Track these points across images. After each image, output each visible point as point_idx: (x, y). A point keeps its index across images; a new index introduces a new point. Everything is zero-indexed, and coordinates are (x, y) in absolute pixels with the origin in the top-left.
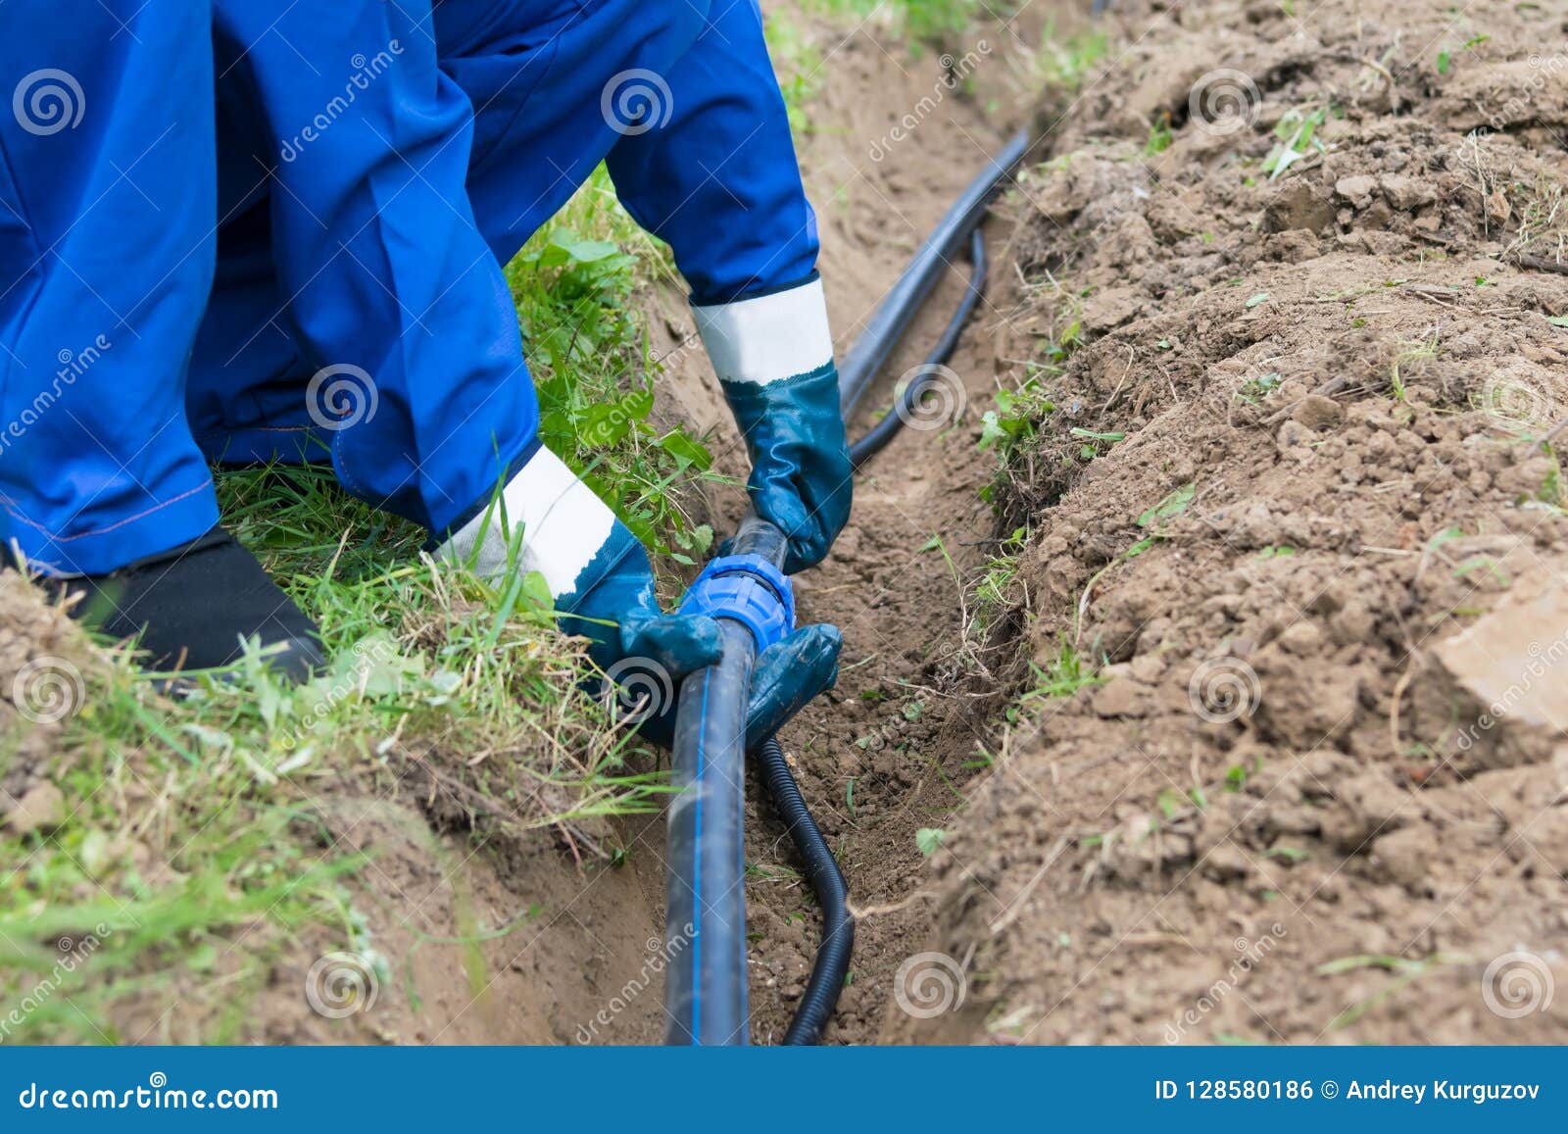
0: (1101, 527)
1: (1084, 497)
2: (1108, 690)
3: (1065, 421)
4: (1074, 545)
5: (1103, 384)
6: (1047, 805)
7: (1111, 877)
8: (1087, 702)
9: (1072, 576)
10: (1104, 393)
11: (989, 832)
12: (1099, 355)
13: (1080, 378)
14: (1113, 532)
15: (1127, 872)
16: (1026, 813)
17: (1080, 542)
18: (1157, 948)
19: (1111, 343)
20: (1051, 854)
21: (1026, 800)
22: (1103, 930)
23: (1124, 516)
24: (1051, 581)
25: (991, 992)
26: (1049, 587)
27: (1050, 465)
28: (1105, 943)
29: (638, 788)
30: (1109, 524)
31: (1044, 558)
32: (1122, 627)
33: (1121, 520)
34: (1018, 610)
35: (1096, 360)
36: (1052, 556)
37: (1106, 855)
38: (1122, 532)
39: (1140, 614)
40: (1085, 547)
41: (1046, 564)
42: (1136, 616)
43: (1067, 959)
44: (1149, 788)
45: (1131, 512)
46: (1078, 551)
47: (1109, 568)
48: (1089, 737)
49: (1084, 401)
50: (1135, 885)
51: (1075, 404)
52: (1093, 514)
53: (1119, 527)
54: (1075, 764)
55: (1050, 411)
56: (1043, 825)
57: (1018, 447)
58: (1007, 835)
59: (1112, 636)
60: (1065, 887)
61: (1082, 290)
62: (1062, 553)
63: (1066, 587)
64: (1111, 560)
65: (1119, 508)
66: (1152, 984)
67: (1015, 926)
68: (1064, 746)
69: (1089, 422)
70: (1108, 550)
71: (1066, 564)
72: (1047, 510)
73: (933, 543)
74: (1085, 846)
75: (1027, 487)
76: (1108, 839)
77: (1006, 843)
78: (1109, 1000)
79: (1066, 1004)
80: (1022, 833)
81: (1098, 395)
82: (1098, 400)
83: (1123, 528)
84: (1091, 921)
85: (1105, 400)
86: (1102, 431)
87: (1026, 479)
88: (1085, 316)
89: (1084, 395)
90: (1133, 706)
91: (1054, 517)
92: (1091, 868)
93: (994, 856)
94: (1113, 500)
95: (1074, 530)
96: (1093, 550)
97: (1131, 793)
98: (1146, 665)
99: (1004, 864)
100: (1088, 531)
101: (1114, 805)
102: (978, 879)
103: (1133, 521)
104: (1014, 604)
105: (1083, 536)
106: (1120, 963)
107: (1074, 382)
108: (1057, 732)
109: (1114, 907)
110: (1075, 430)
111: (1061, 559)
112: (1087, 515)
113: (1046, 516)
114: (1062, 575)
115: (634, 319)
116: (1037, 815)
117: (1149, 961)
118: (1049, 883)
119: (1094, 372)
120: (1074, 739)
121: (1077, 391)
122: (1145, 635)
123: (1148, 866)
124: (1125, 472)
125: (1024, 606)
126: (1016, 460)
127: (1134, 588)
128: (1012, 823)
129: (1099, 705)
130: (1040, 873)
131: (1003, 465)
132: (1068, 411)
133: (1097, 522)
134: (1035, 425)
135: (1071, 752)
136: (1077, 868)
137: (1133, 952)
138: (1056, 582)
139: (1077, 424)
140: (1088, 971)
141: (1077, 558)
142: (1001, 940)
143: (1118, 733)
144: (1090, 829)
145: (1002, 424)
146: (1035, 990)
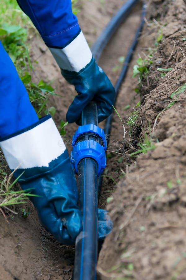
0: (160, 99)
1: (156, 90)
2: (156, 151)
3: (157, 66)
4: (152, 106)
5: (167, 53)
6: (136, 188)
7: (155, 208)
8: (150, 155)
9: (153, 115)
10: (168, 56)
11: (120, 198)
12: (165, 45)
13: (160, 52)
14: (163, 100)
15: (159, 206)
16: (130, 191)
17: (154, 104)
18: (168, 228)
19: (169, 41)
20: (137, 202)
21: (130, 187)
22: (153, 225)
23: (167, 95)
24: (147, 117)
25: (123, 246)
26: (146, 119)
27: (153, 80)
28: (153, 229)
29: (22, 194)
30: (162, 98)
31: (144, 110)
32: (161, 130)
33: (166, 97)
34: (139, 127)
35: (164, 46)
36: (146, 110)
37: (152, 202)
38: (166, 100)
39: (167, 126)
40: (156, 106)
41: (145, 112)
42: (166, 127)
43: (143, 235)
44: (164, 180)
45: (168, 94)
46: (154, 107)
47: (162, 112)
48: (149, 166)
49: (161, 59)
50: (161, 210)
51: (159, 61)
52: (158, 95)
53: (165, 99)
54: (144, 175)
55: (152, 63)
56: (135, 194)
57: (143, 75)
58: (125, 198)
59: (159, 133)
60: (142, 212)
61: (164, 24)
62: (150, 109)
63: (151, 119)
64: (163, 109)
65: (165, 93)
66: (166, 240)
67: (129, 225)
68: (142, 169)
69: (164, 65)
70: (162, 106)
71: (151, 112)
72: (146, 95)
73: (128, 106)
74: (147, 199)
75: (147, 88)
76: (153, 197)
77: (125, 201)
78: (153, 245)
79: (143, 248)
80: (129, 197)
81: (166, 57)
82: (166, 58)
83: (166, 99)
84: (149, 222)
85: (168, 58)
86: (167, 68)
87: (146, 85)
88: (164, 32)
89: (162, 57)
90: (162, 155)
91: (148, 97)
92: (149, 206)
93: (122, 205)
94: (163, 91)
95: (152, 101)
96: (158, 107)
97: (160, 181)
98: (167, 142)
99: (125, 207)
100: (156, 101)
101: (155, 186)
102: (118, 213)
103: (169, 96)
104: (138, 125)
105: (155, 102)
106: (158, 234)
107: (159, 54)
108: (142, 165)
109: (155, 217)
110: (158, 69)
111: (149, 110)
112: (156, 96)
113: (146, 97)
114: (150, 115)
115: (29, 48)
116: (133, 192)
117: (166, 233)
118: (137, 211)
119: (164, 50)
120: (145, 167)
121: (159, 56)
122: (168, 132)
123: (164, 204)
124: (167, 81)
125: (141, 125)
126: (144, 80)
127: (164, 118)
128: (126, 194)
129: (154, 155)
130: (134, 209)
131: (140, 82)
132: (157, 63)
133: (159, 98)
134: (148, 68)
135: (143, 171)
136: (145, 206)
137: (162, 230)
138: (148, 118)
139: (160, 67)
140: (149, 237)
141: (154, 109)
142: (125, 230)
143: (157, 164)
144: (148, 194)
145: (138, 69)
146: (135, 245)
